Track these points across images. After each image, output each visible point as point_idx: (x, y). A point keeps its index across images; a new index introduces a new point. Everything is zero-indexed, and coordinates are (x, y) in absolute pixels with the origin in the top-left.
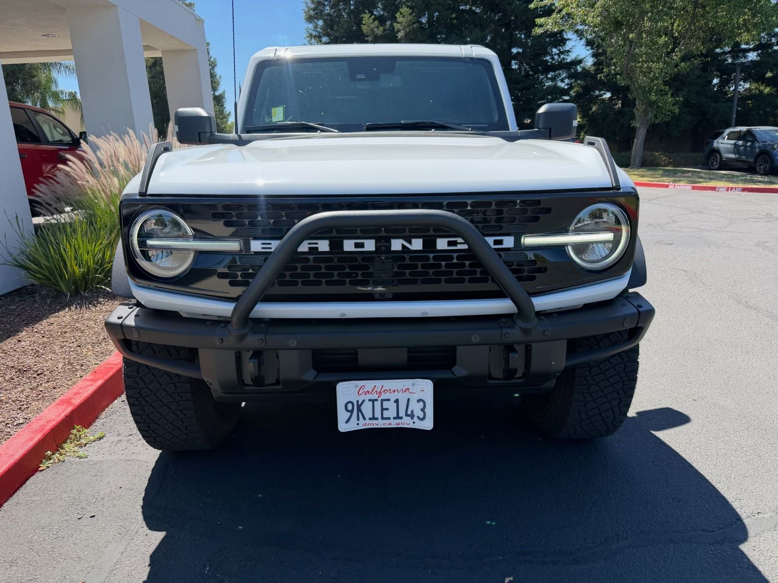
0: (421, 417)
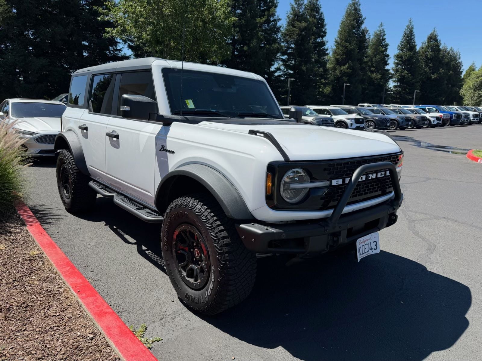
0: (375, 248)
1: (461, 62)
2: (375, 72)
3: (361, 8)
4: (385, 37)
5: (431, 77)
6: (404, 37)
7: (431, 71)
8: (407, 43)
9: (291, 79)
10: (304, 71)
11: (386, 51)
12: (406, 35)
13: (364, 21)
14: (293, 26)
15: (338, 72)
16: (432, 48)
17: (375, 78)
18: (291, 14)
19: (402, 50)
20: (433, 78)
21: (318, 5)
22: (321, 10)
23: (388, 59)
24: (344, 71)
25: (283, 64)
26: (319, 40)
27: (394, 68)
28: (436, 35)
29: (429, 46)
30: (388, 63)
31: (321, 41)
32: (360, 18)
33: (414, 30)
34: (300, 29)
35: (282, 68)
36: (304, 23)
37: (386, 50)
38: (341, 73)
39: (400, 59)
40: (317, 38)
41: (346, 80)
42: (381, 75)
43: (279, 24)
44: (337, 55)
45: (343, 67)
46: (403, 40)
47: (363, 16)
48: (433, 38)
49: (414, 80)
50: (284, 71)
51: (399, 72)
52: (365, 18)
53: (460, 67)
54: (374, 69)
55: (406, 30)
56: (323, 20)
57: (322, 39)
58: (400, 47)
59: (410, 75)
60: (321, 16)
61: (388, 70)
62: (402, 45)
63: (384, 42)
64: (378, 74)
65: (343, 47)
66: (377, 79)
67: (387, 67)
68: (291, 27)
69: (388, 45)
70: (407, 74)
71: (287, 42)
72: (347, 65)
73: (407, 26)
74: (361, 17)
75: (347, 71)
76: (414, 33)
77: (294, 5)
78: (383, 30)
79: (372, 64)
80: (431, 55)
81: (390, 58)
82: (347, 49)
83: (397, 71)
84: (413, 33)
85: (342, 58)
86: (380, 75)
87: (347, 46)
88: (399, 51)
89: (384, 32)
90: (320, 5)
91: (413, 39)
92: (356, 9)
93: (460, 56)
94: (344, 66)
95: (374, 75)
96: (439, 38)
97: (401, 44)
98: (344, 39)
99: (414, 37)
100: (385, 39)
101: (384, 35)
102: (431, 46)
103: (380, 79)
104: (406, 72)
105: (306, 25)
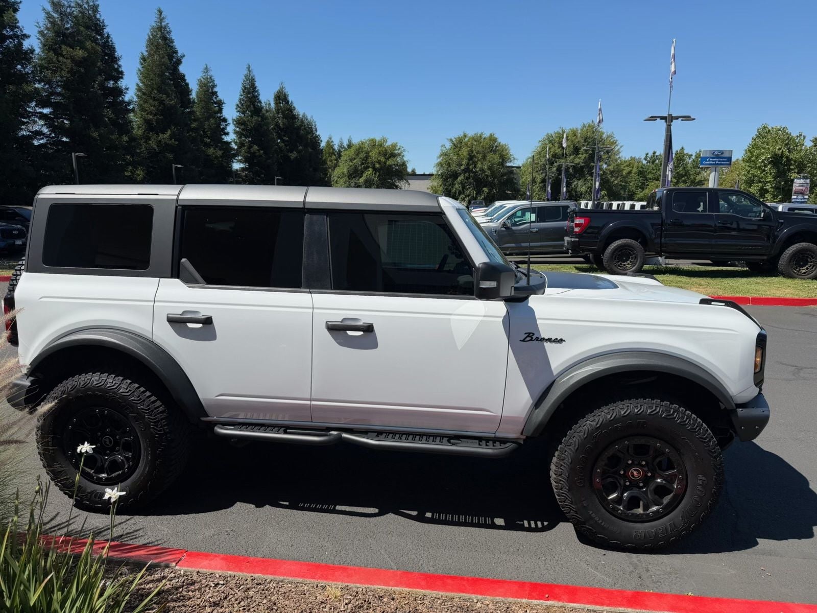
1: (319, 135)
2: (212, 146)
3: (173, 38)
4: (215, 90)
5: (289, 157)
6: (244, 92)
7: (288, 148)
8: (251, 102)
9: (77, 154)
10: (95, 139)
11: (221, 113)
12: (245, 89)
13: (183, 60)
14: (58, 53)
15: (153, 143)
16: (283, 113)
17: (214, 156)
18: (47, 29)
19: (243, 113)
20: (292, 158)
21: (99, 20)
22: (105, 30)
23: (226, 125)
24: (165, 143)
25: (45, 124)
26: (111, 84)
27: (236, 141)
28: (285, 94)
29: (278, 110)
30: (226, 131)
31: (113, 87)
32: (174, 55)
33: (257, 84)
34: (73, 59)
35: (45, 130)
36: (80, 50)
37: (220, 110)
38: (160, 145)
39: (243, 126)
40: (108, 79)
41: (171, 159)
42: (222, 152)
43: (26, 44)
44: (147, 114)
45: (161, 136)
46: (243, 97)
47: (179, 52)
48: (281, 97)
49: (269, 161)
50: (49, 137)
51: (245, 146)
52: (184, 56)
53: (319, 143)
54: (209, 140)
55: (244, 81)
56: (112, 49)
57: (116, 82)
58: (240, 108)
59: (262, 152)
60: (107, 41)
61: (228, 143)
62: (242, 105)
63: (216, 98)
64: (217, 149)
65: (154, 100)
66: (216, 157)
67: (227, 139)
68: (52, 54)
69: (223, 103)
70: (258, 150)
71: (49, 82)
72: (169, 132)
73: (245, 77)
74: (176, 52)
75: (170, 142)
76: (258, 88)
77: (52, 13)
78: (210, 78)
79: (204, 132)
80: (284, 124)
81: (229, 124)
82: (164, 104)
83: (241, 145)
84: (255, 88)
85: (156, 120)
86: (220, 150)
87: (162, 99)
88: (238, 114)
89: (213, 81)
90: (102, 21)
91: (257, 96)
92: (165, 38)
93: (317, 126)
94: (163, 133)
95: (211, 151)
96: (290, 99)
97: (240, 102)
98: (155, 86)
99: (259, 95)
100: (216, 92)
101: (214, 86)
102: (281, 109)
103: (221, 157)
104: (255, 147)
105: (86, 56)
